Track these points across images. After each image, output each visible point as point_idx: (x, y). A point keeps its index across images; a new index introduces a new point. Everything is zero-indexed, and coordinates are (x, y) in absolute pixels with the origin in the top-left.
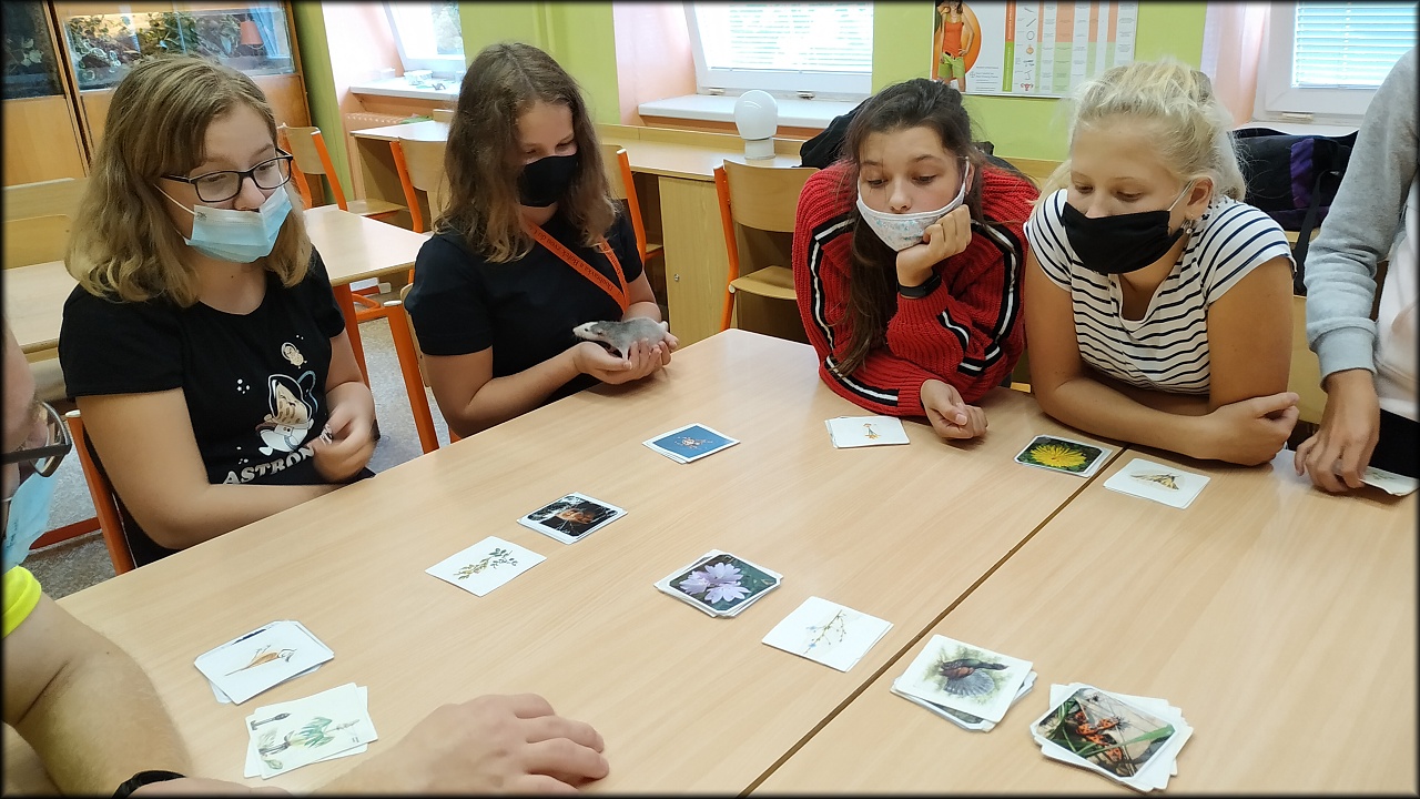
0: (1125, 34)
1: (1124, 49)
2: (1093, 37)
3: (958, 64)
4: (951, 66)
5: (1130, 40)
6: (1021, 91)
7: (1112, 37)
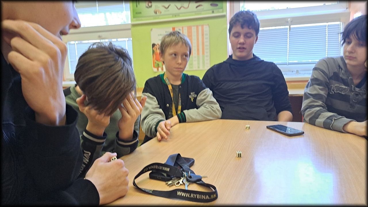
2: (198, 54)
3: (160, 64)
4: (158, 64)
5: (208, 54)
7: (203, 53)
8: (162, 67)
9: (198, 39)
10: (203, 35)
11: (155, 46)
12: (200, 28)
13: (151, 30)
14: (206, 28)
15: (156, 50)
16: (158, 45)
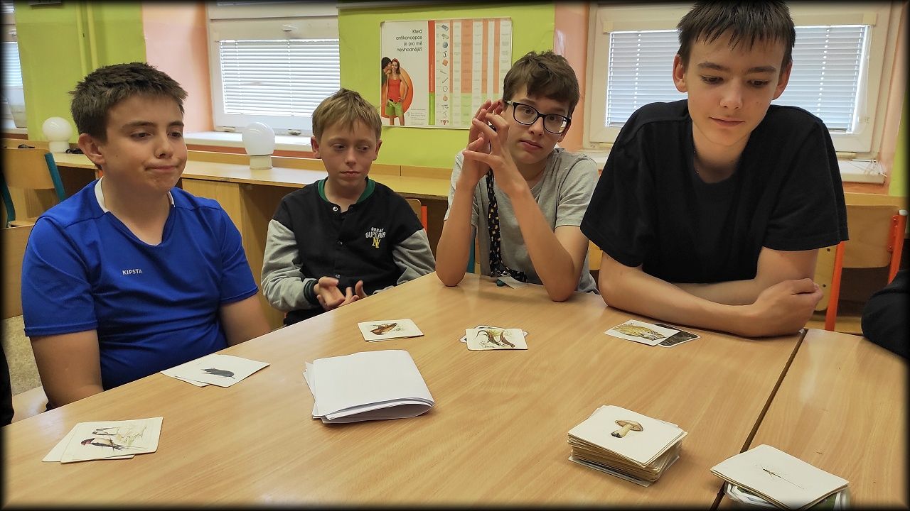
2: (484, 90)
3: (398, 108)
4: (394, 108)
6: (441, 125)
7: (496, 90)
8: (400, 115)
9: (485, 54)
10: (497, 44)
11: (389, 65)
12: (491, 25)
13: (382, 24)
14: (506, 28)
15: (391, 73)
16: (396, 61)
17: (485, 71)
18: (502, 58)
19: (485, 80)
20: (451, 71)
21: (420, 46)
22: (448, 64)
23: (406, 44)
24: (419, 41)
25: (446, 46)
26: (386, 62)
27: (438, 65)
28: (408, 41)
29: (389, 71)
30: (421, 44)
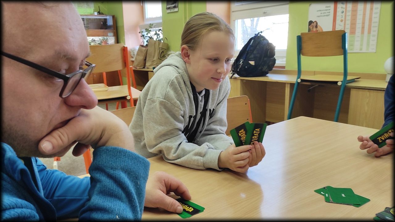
0: (374, 31)
1: (374, 36)
2: (363, 32)
5: (376, 33)
7: (369, 32)
9: (364, 14)
11: (312, 24)
13: (310, 5)
15: (313, 28)
16: (316, 22)
17: (363, 23)
18: (374, 15)
19: (363, 28)
20: (345, 24)
21: (330, 14)
22: (343, 21)
23: (321, 13)
24: (328, 11)
25: (343, 12)
26: (311, 23)
27: (338, 22)
28: (322, 12)
29: (312, 27)
30: (329, 12)
